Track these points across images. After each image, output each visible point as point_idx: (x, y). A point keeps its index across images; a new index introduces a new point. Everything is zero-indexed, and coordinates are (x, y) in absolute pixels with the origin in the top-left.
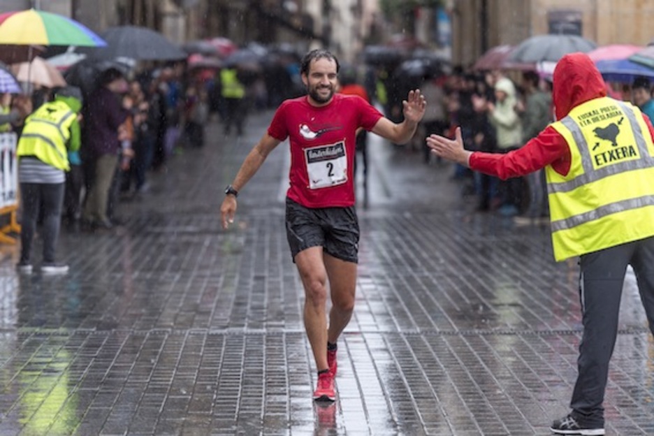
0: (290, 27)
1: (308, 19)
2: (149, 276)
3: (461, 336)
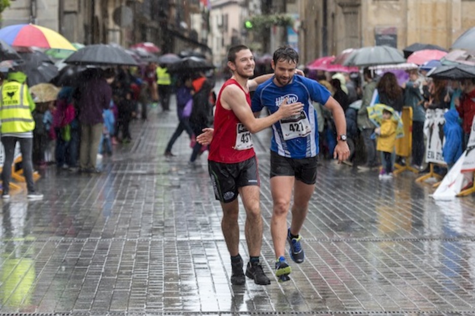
0: (182, 38)
1: (194, 33)
2: (124, 202)
3: (345, 243)
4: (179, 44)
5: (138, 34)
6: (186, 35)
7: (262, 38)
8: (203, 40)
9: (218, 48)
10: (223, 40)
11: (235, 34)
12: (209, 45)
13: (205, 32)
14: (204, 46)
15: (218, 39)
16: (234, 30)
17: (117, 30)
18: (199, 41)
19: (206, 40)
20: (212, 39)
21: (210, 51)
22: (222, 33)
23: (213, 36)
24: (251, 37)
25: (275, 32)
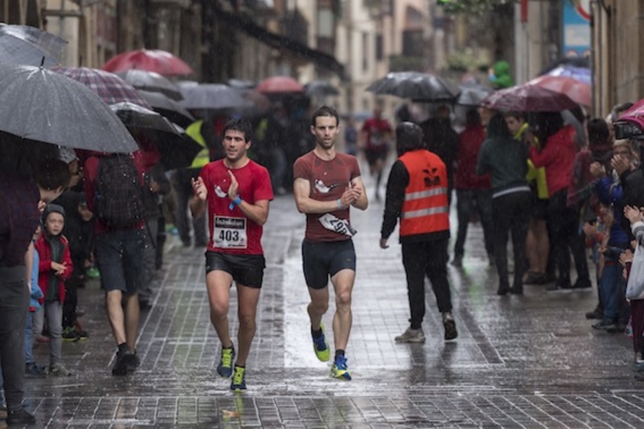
4: (252, 52)
5: (131, 26)
6: (273, 26)
7: (489, 36)
8: (321, 40)
9: (365, 65)
10: (379, 40)
11: (415, 24)
12: (341, 55)
13: (327, 16)
14: (326, 60)
15: (365, 35)
16: (411, 11)
17: (72, 14)
18: (312, 44)
19: (332, 41)
20: (349, 38)
21: (341, 70)
22: (378, 19)
23: (350, 28)
24: (461, 31)
25: (525, 19)
